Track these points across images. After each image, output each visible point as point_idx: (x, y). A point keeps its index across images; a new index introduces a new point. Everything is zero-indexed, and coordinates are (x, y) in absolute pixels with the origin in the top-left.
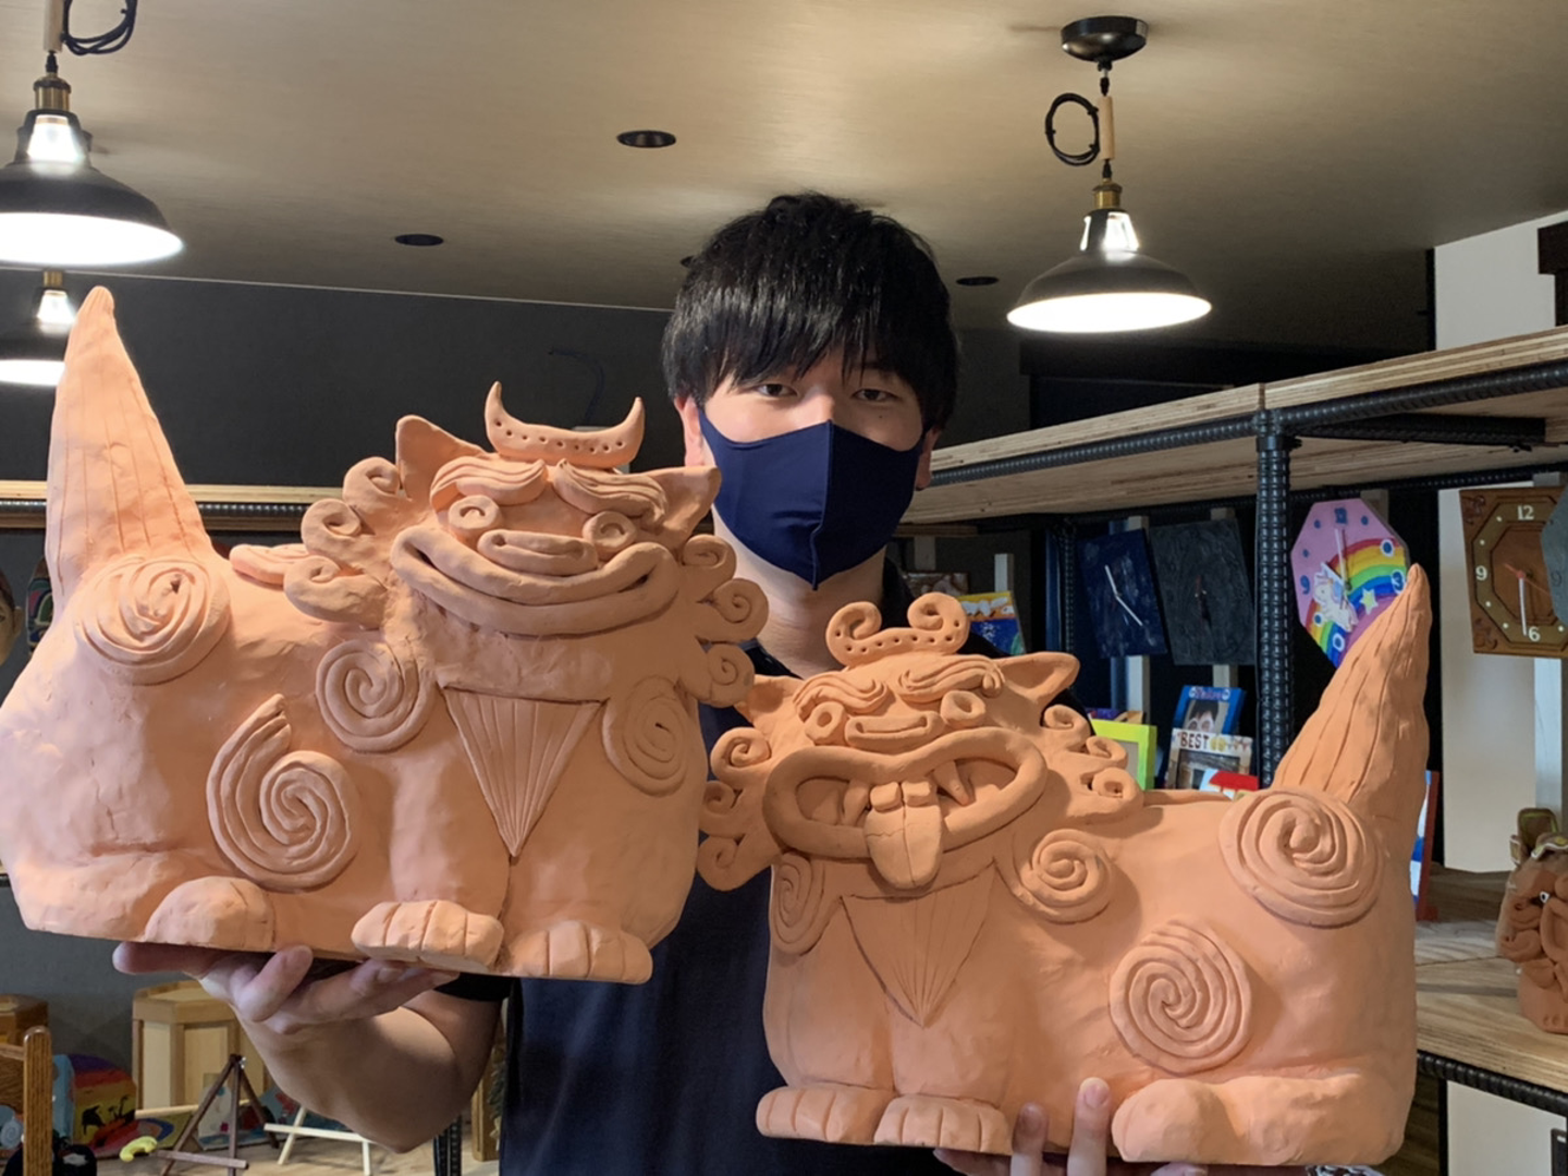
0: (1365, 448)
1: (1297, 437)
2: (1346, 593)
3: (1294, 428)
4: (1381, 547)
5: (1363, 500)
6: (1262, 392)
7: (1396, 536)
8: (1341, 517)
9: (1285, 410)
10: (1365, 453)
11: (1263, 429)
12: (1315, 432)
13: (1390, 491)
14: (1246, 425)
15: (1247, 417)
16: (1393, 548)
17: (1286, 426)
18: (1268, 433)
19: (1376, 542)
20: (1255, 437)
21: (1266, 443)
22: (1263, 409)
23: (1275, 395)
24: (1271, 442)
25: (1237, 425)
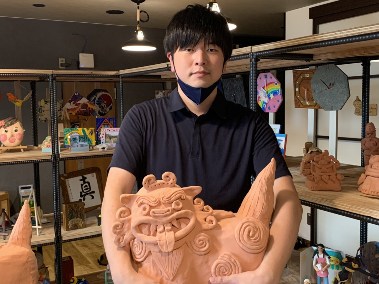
0: (273, 61)
1: (259, 59)
2: (267, 94)
3: (258, 57)
4: (275, 84)
5: (271, 73)
6: (251, 48)
7: (278, 81)
8: (266, 77)
9: (257, 52)
10: (272, 62)
11: (251, 57)
12: (263, 57)
13: (277, 71)
14: (248, 56)
15: (248, 54)
16: (277, 84)
17: (257, 56)
18: (253, 58)
19: (274, 83)
20: (249, 59)
21: (252, 60)
22: (251, 52)
23: (254, 49)
24: (253, 60)
25: (245, 56)
